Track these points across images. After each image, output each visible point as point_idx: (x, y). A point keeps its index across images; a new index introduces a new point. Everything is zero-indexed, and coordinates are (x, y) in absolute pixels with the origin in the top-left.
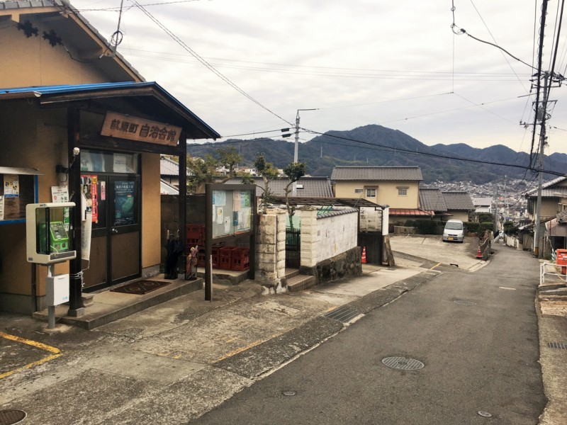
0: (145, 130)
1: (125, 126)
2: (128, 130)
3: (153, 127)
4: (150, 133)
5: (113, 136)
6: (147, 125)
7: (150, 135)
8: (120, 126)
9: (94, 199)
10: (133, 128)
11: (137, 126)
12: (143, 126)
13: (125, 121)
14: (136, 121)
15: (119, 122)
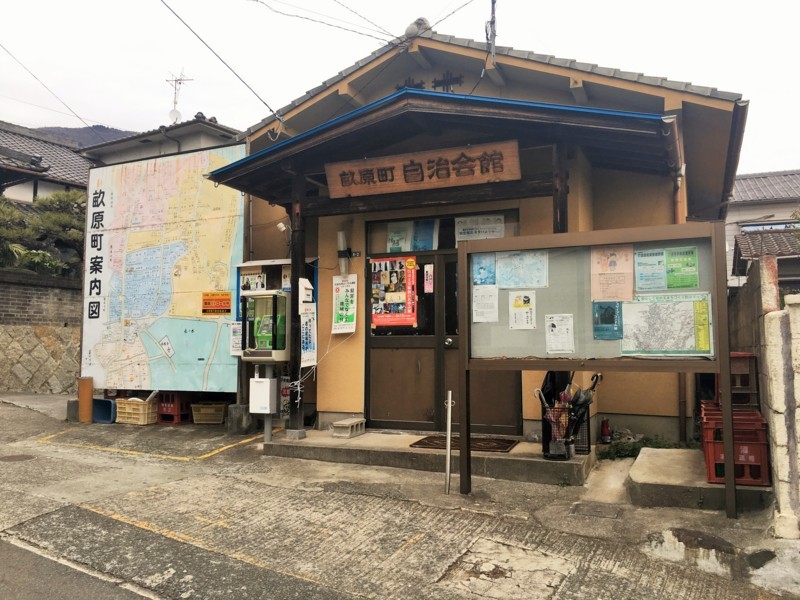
0: (413, 170)
1: (367, 176)
2: (376, 179)
3: (429, 162)
4: (427, 173)
5: (352, 195)
6: (412, 162)
7: (431, 177)
8: (357, 177)
9: (409, 292)
10: (384, 175)
11: (392, 169)
12: (405, 167)
13: (363, 168)
14: (385, 162)
15: (353, 174)
